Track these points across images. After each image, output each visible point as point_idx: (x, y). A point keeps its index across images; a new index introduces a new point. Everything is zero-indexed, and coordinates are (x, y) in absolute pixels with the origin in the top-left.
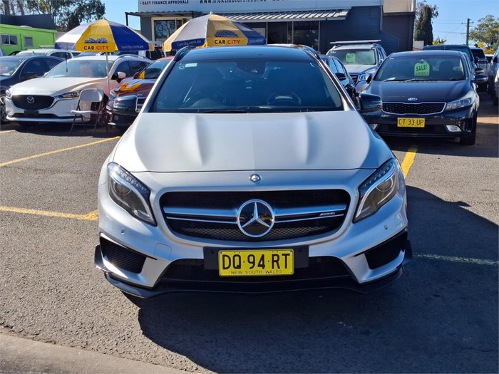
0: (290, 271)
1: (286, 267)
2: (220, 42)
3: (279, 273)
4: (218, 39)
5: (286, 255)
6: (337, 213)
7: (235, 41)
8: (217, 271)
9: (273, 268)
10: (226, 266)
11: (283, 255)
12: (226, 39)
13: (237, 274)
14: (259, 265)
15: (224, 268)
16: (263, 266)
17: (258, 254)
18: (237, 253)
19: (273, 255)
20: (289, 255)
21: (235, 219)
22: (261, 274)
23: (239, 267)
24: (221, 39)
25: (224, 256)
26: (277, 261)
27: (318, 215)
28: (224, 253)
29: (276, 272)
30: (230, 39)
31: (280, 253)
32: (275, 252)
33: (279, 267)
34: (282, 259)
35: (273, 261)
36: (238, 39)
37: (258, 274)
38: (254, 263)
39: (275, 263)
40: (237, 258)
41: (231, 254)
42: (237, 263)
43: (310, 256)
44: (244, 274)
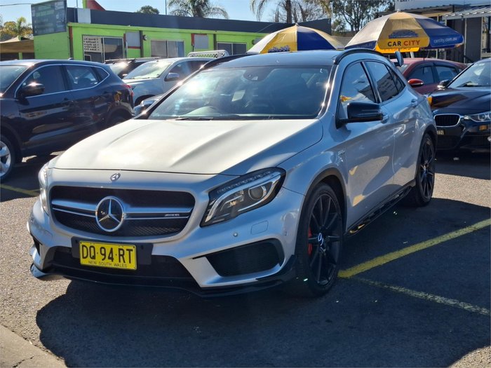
0: (132, 266)
1: (130, 262)
2: (395, 44)
3: (124, 267)
4: (393, 40)
5: (130, 250)
6: (181, 215)
7: (413, 41)
8: (79, 260)
9: (120, 261)
10: (85, 256)
11: (127, 250)
12: (402, 40)
13: (93, 264)
14: (109, 258)
15: (84, 258)
16: (112, 259)
17: (108, 247)
18: (92, 244)
19: (120, 250)
20: (132, 250)
21: (93, 214)
22: (110, 266)
23: (94, 258)
24: (396, 40)
25: (83, 246)
26: (123, 255)
27: (163, 215)
28: (83, 243)
29: (121, 266)
30: (408, 40)
31: (125, 247)
32: (121, 247)
33: (124, 262)
34: (127, 253)
35: (120, 255)
36: (418, 39)
37: (108, 266)
38: (105, 255)
39: (121, 257)
40: (92, 249)
41: (88, 244)
42: (92, 254)
43: (153, 254)
44: (98, 265)
